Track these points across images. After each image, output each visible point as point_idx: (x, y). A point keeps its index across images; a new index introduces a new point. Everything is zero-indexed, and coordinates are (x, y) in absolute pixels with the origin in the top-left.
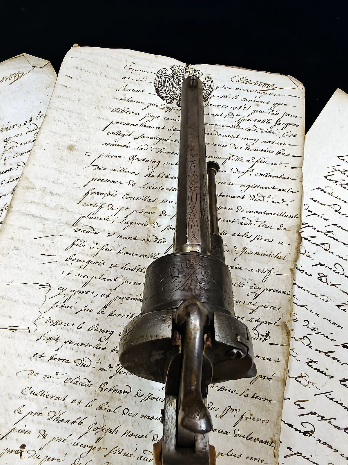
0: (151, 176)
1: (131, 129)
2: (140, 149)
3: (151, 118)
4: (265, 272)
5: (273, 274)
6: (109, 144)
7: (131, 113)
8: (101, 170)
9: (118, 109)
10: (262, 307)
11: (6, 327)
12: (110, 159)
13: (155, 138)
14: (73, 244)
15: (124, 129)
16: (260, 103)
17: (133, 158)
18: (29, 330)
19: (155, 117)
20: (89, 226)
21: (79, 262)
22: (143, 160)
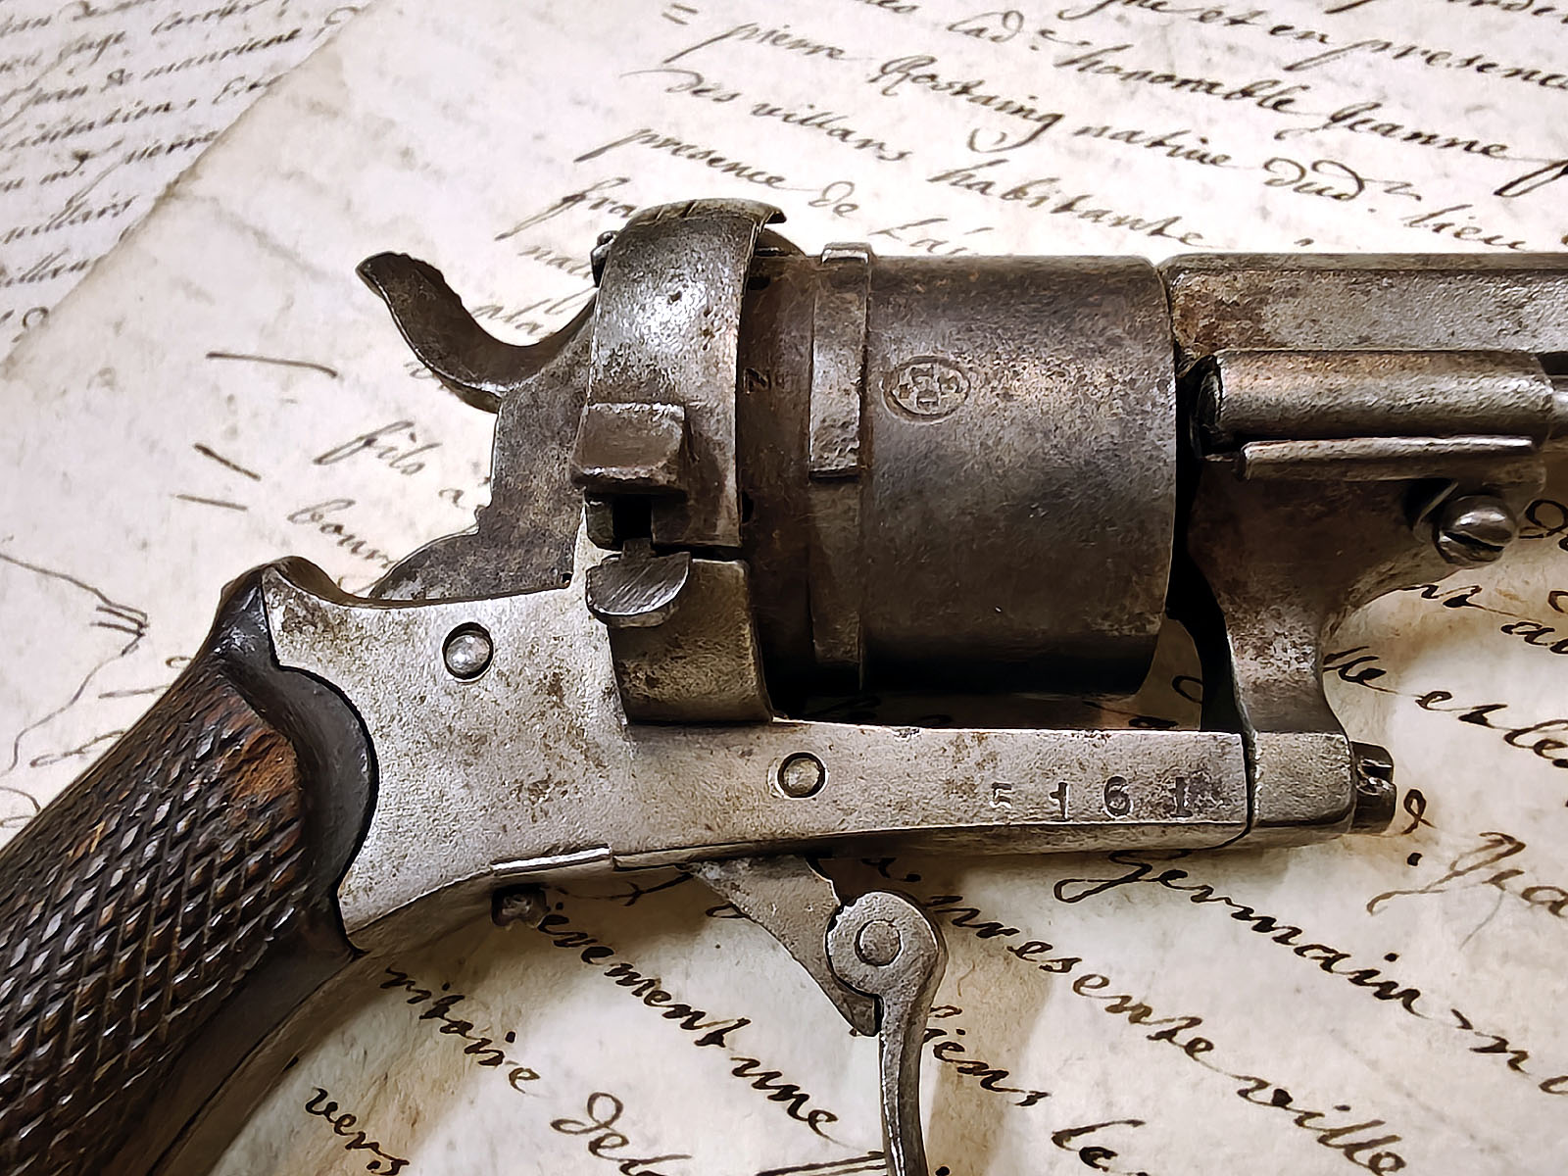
0: (972, 181)
2: (967, 33)
8: (703, 101)
14: (369, 442)
17: (905, 70)
22: (958, 87)
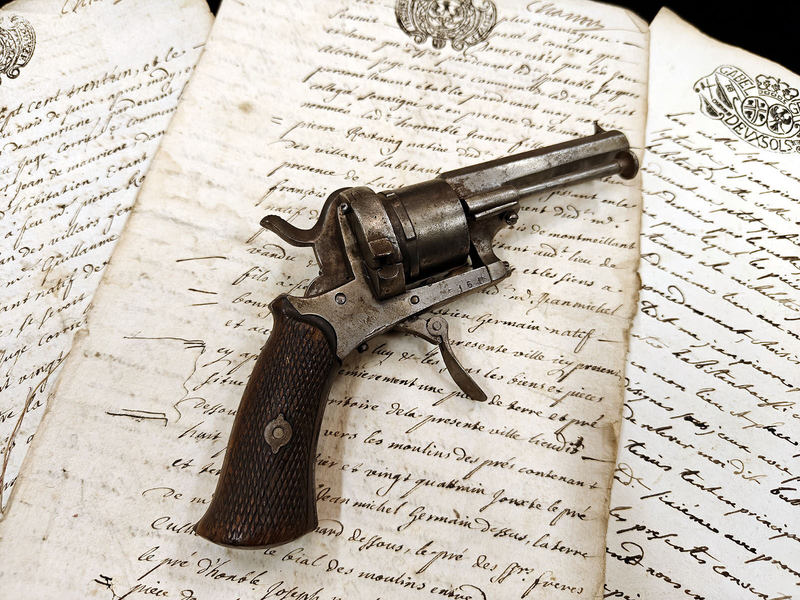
0: (386, 164)
1: (351, 81)
2: (368, 118)
3: (387, 66)
4: (579, 336)
5: (593, 341)
6: (314, 105)
7: (354, 56)
8: (299, 150)
9: (331, 47)
10: (572, 395)
11: (124, 412)
12: (315, 130)
13: (394, 99)
14: (247, 275)
15: (340, 81)
16: (576, 53)
17: (355, 132)
18: (167, 420)
19: (394, 65)
20: (277, 246)
21: (256, 306)
22: (371, 136)
